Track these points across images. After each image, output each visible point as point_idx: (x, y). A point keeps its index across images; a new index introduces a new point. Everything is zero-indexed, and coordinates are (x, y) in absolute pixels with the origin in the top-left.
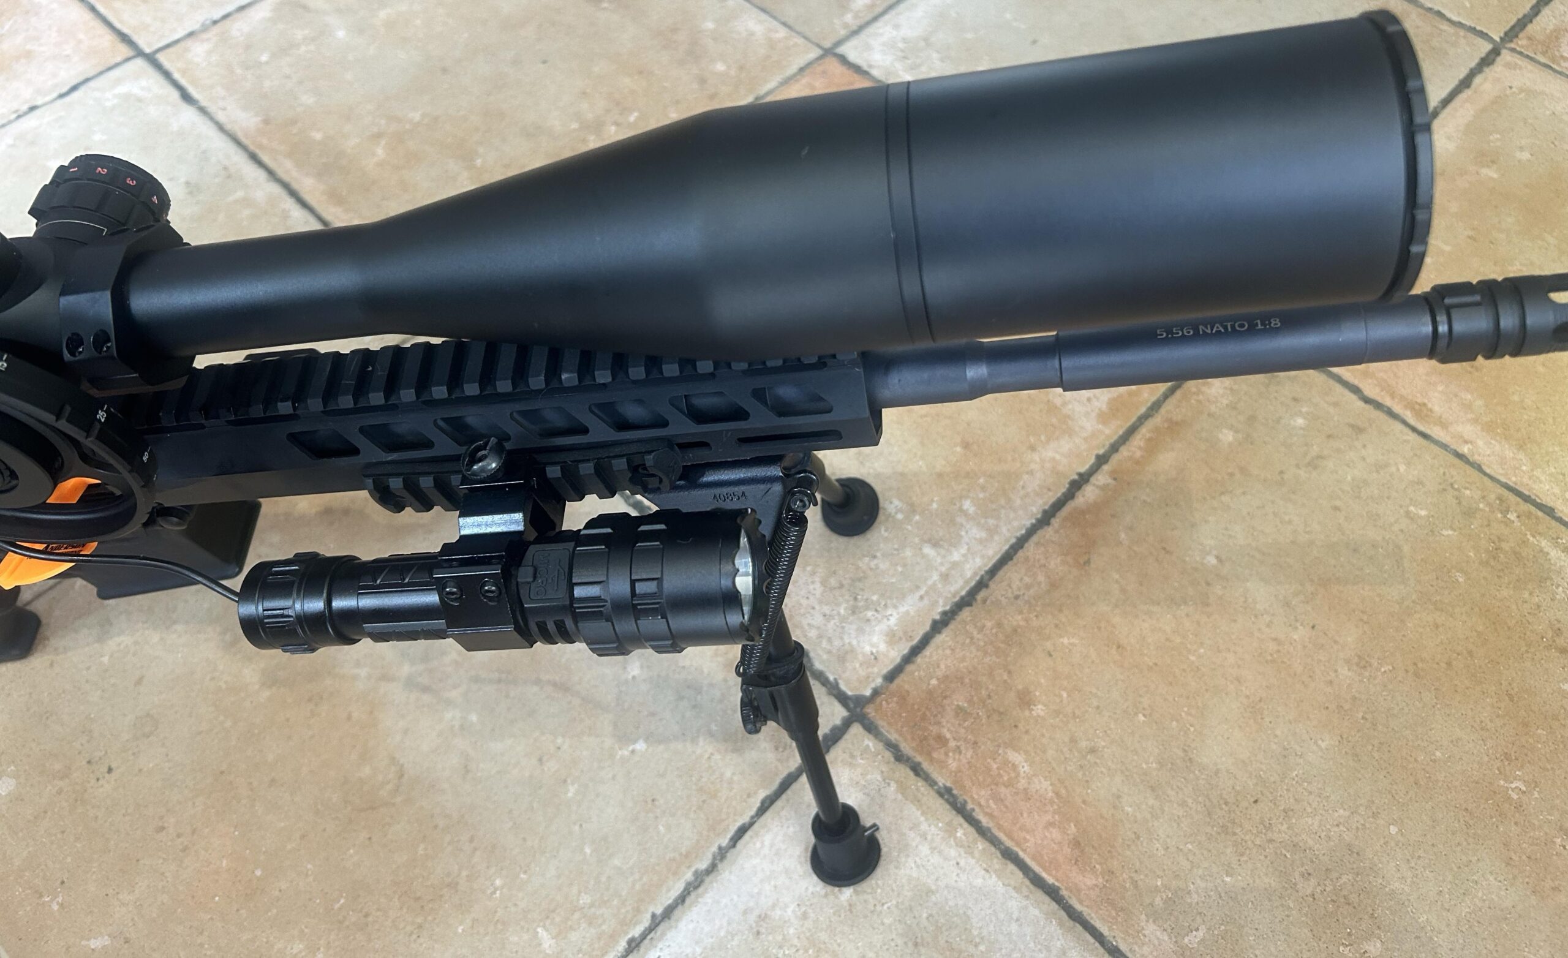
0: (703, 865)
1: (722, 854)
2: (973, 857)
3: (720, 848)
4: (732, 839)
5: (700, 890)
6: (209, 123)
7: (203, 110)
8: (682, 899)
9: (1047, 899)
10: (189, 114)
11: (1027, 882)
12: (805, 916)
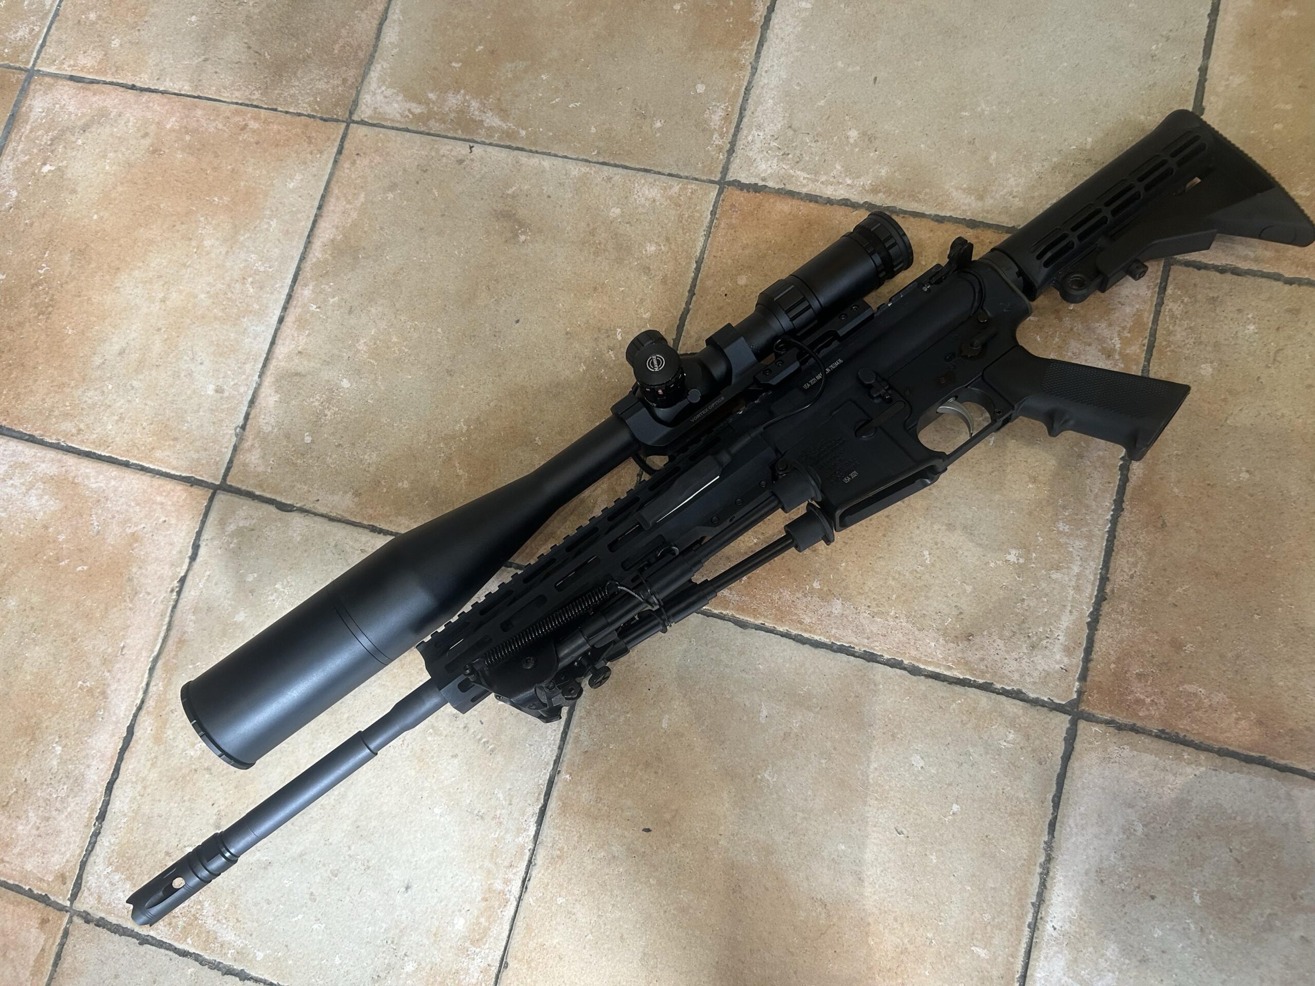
0: (1042, 859)
1: (1049, 847)
2: (1202, 766)
3: (1045, 843)
4: (1049, 833)
5: (1051, 874)
6: (317, 519)
7: (302, 510)
8: (1043, 885)
9: (1261, 768)
10: (297, 520)
11: (1243, 764)
12: (1123, 857)
